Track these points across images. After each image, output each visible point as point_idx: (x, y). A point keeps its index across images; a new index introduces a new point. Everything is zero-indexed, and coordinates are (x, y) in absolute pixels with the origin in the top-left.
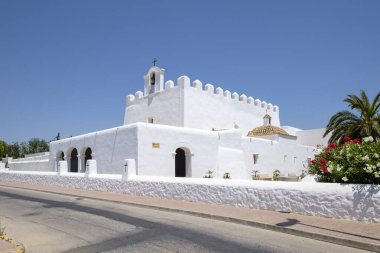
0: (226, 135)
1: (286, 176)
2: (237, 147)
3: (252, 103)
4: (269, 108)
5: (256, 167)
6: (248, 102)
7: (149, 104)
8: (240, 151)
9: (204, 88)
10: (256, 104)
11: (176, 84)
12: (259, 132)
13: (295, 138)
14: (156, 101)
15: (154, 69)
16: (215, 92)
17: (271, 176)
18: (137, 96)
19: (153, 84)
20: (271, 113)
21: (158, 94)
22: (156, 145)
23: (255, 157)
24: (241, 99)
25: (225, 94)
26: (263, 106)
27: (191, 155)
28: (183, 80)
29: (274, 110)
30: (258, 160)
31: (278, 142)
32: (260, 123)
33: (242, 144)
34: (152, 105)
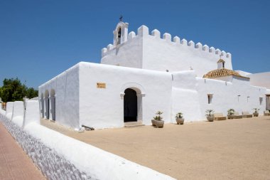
0: (180, 76)
1: (241, 114)
2: (191, 87)
3: (207, 51)
4: (222, 55)
5: (210, 107)
6: (204, 49)
7: (116, 54)
8: (195, 92)
9: (162, 37)
10: (210, 51)
11: (136, 34)
12: (213, 75)
13: (247, 79)
14: (121, 51)
15: (120, 24)
16: (172, 40)
17: (225, 115)
18: (108, 49)
19: (119, 37)
20: (224, 58)
21: (123, 44)
22: (100, 85)
23: (209, 97)
24: (196, 47)
25: (182, 42)
26: (217, 53)
27: (142, 96)
28: (142, 29)
29: (227, 56)
30: (213, 100)
31: (232, 83)
32: (214, 67)
33: (197, 85)
34: (119, 54)
